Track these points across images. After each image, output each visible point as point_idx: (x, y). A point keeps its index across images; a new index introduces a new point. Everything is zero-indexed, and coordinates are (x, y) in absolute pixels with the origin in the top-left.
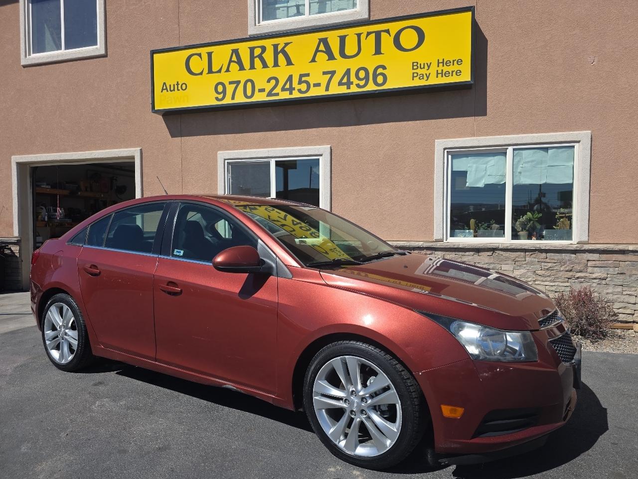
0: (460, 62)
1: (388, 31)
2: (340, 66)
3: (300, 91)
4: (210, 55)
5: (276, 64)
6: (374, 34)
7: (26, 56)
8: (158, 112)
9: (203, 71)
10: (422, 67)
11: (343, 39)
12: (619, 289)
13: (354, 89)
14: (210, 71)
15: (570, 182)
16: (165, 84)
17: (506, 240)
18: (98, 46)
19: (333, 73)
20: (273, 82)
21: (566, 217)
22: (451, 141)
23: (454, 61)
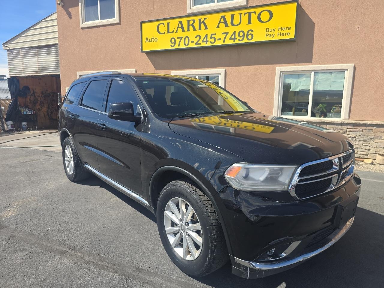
0: (289, 28)
1: (255, 12)
2: (231, 30)
3: (211, 42)
4: (168, 24)
5: (200, 29)
6: (248, 14)
7: (82, 24)
8: (144, 52)
9: (165, 33)
10: (271, 31)
11: (232, 16)
12: (361, 143)
13: (237, 42)
14: (168, 32)
15: (342, 89)
16: (147, 38)
17: (308, 117)
18: (116, 18)
19: (227, 33)
20: (198, 38)
21: (339, 107)
22: (284, 68)
23: (286, 28)
